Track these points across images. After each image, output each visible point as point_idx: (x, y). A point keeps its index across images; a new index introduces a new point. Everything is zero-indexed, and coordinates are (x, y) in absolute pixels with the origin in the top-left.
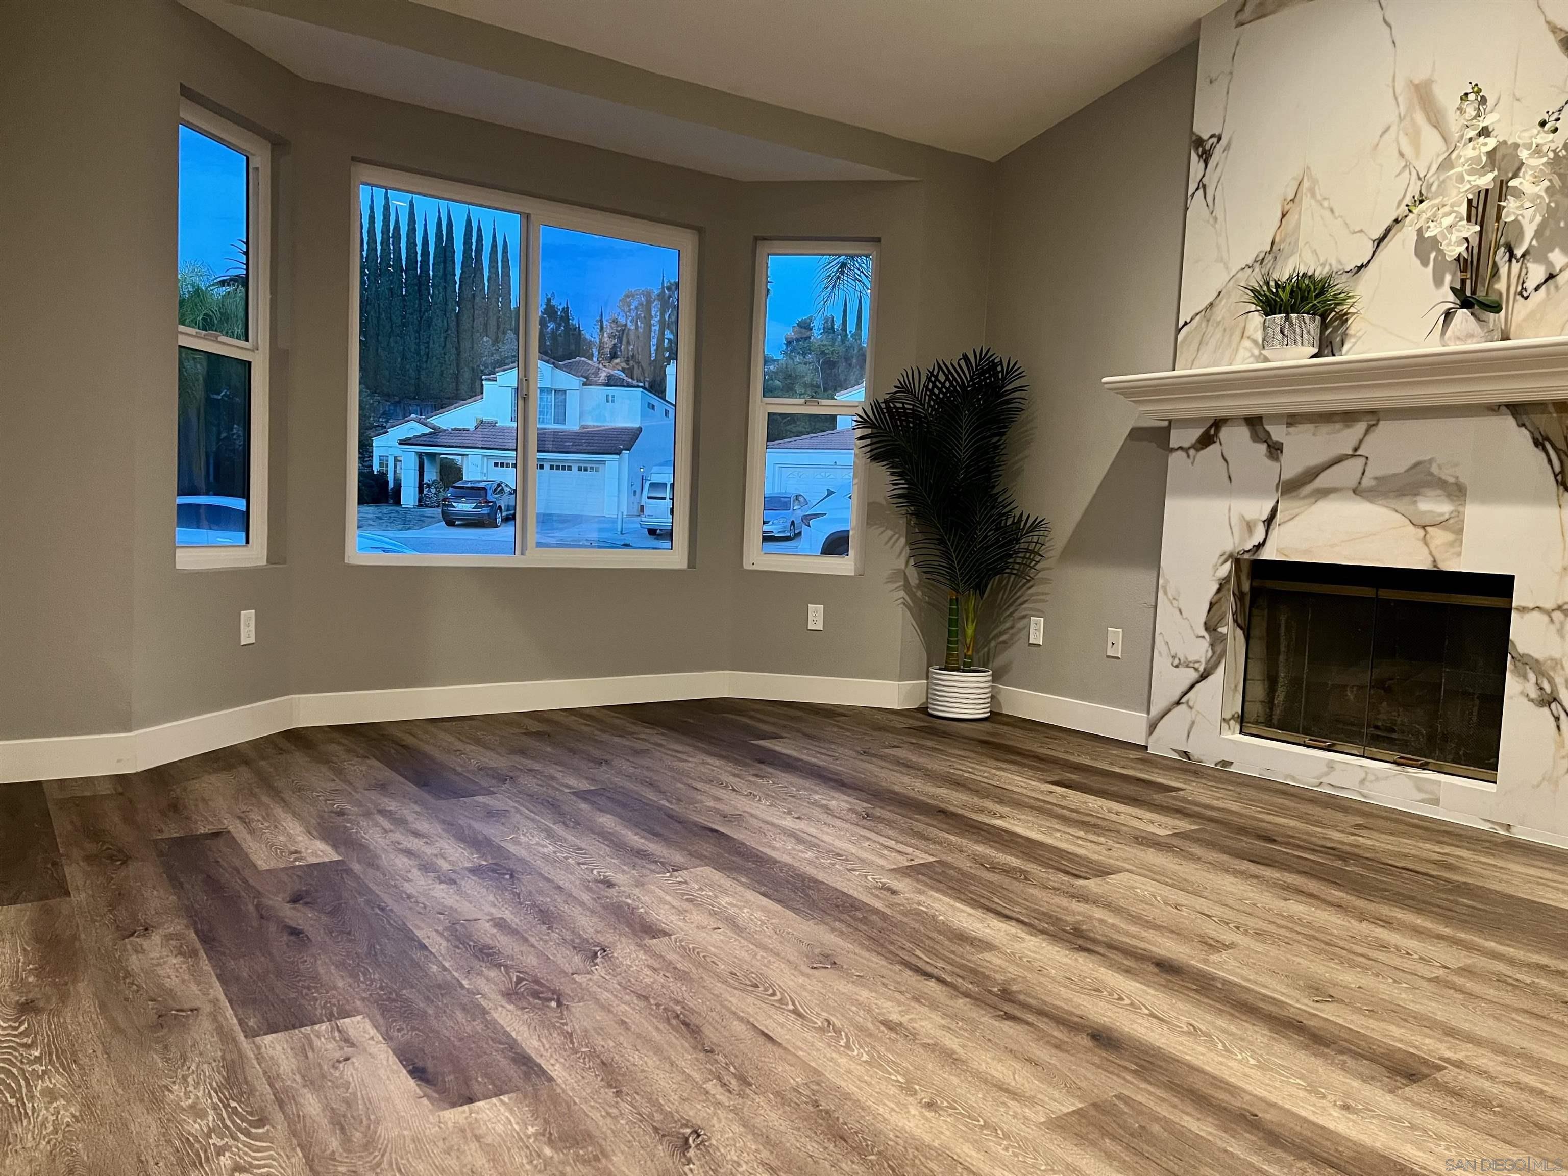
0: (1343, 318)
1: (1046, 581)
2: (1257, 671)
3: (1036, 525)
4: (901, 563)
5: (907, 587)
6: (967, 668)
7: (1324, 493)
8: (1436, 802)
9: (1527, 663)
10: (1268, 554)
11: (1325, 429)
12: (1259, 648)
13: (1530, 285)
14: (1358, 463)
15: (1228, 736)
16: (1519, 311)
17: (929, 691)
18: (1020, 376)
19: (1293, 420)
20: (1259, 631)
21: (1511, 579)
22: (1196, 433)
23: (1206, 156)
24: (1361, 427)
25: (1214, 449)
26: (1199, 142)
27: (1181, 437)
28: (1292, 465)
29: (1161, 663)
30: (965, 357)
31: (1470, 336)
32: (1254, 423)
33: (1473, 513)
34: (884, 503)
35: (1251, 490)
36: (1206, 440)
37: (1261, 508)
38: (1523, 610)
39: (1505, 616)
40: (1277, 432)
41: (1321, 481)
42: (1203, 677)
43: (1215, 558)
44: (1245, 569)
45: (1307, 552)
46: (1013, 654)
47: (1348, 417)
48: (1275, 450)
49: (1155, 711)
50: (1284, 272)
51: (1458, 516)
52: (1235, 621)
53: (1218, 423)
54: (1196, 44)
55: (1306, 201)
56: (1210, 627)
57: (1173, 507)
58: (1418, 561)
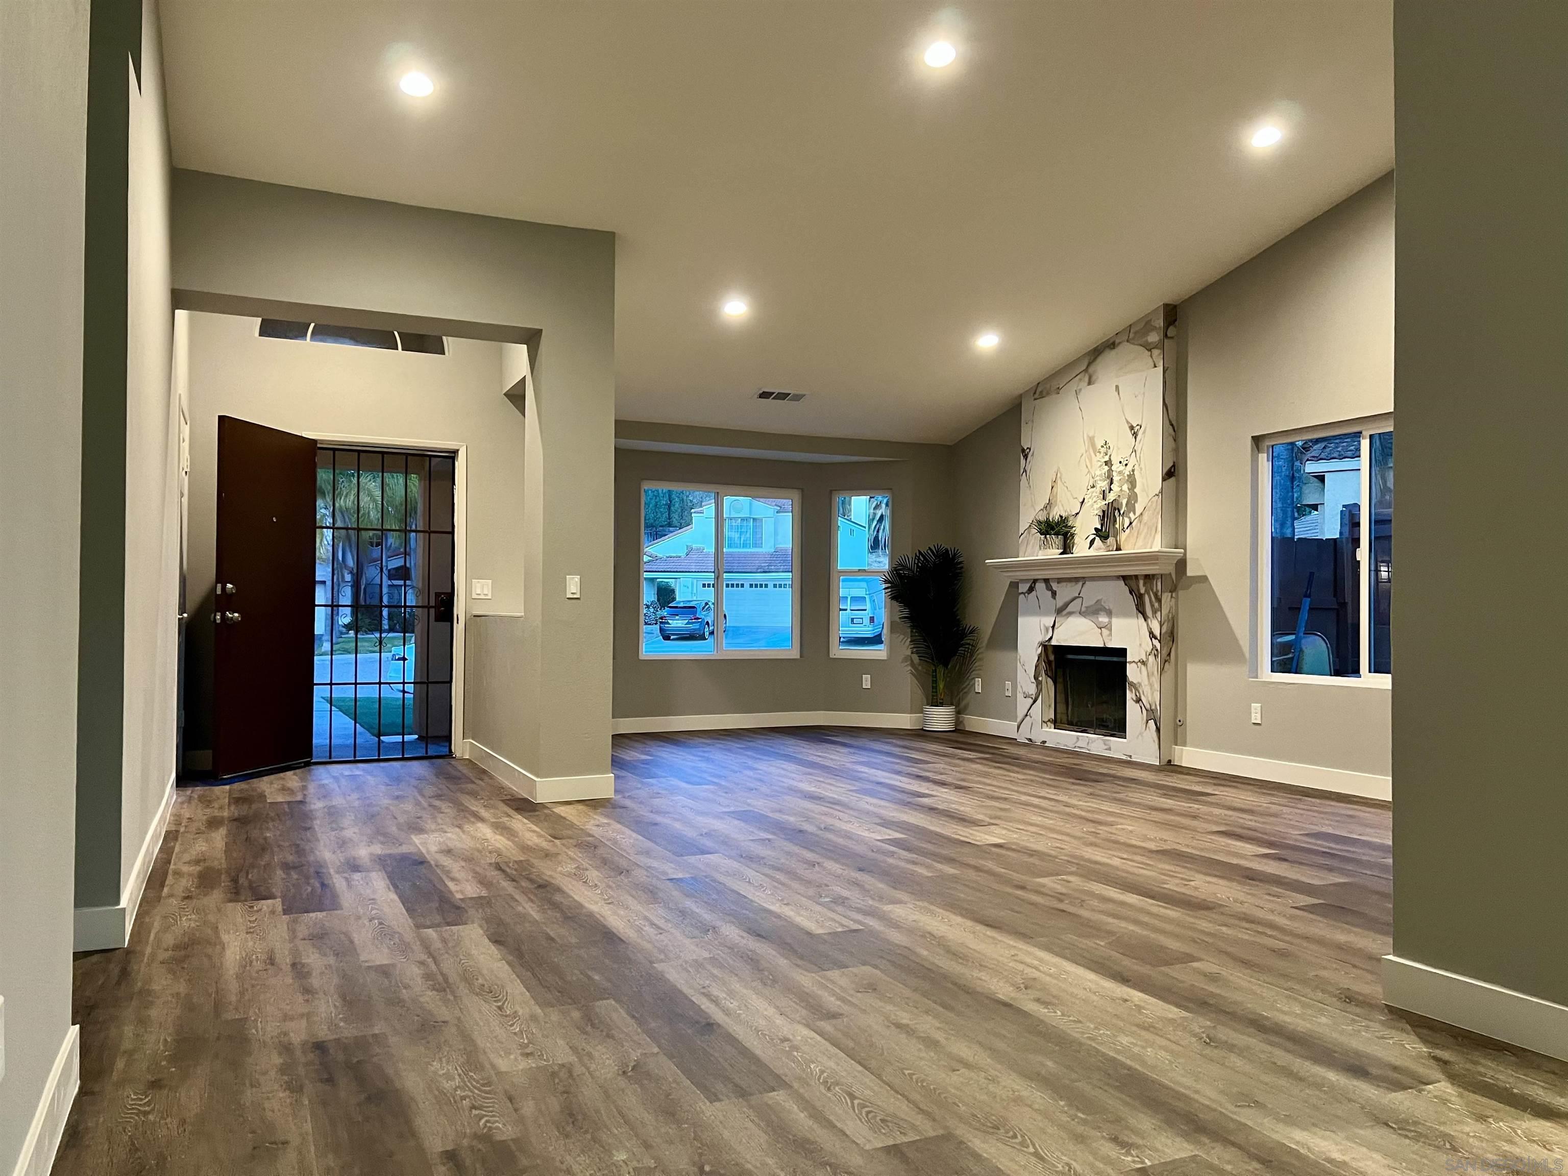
0: (1073, 535)
1: (981, 659)
2: (1061, 698)
3: (972, 632)
4: (909, 652)
5: (912, 664)
6: (941, 705)
7: (1070, 614)
8: (1109, 749)
9: (1132, 684)
10: (1054, 643)
11: (1069, 584)
12: (1060, 686)
13: (1125, 527)
14: (1079, 601)
15: (1046, 729)
16: (1123, 536)
17: (924, 720)
18: (959, 557)
19: (1059, 581)
20: (1060, 680)
21: (1126, 650)
22: (1028, 585)
23: (1026, 457)
24: (1081, 583)
25: (1034, 593)
26: (1023, 450)
27: (1023, 588)
28: (1060, 602)
29: (1020, 696)
30: (930, 548)
31: (1100, 549)
32: (1046, 581)
33: (1115, 621)
34: (898, 620)
35: (1046, 614)
36: (1031, 589)
37: (1049, 621)
38: (1130, 662)
39: (1123, 666)
40: (1055, 586)
41: (1069, 609)
42: (1035, 702)
43: (1036, 645)
44: (1050, 650)
45: (1066, 640)
46: (970, 698)
47: (1076, 580)
48: (1054, 594)
49: (1019, 720)
50: (1056, 514)
51: (1110, 623)
52: (1046, 674)
53: (1035, 581)
54: (1020, 405)
55: (1059, 481)
56: (1036, 678)
57: (1020, 619)
58: (1100, 644)
